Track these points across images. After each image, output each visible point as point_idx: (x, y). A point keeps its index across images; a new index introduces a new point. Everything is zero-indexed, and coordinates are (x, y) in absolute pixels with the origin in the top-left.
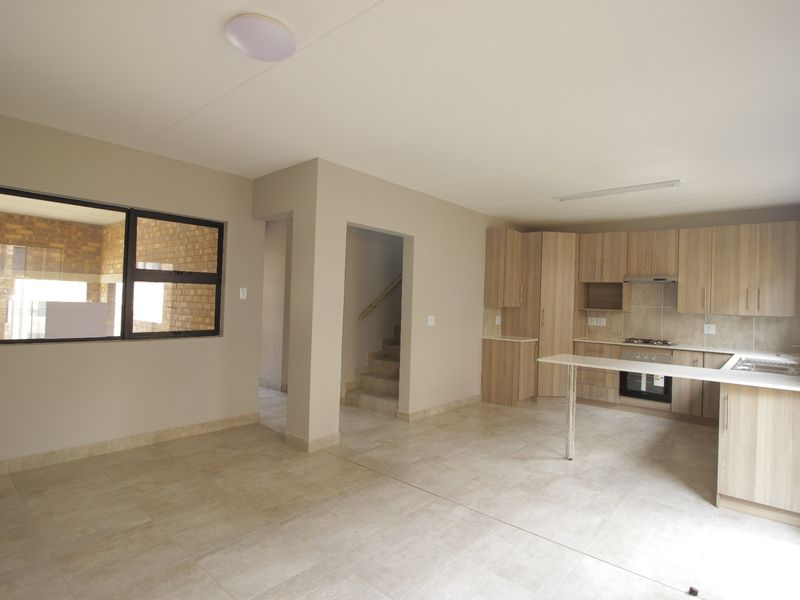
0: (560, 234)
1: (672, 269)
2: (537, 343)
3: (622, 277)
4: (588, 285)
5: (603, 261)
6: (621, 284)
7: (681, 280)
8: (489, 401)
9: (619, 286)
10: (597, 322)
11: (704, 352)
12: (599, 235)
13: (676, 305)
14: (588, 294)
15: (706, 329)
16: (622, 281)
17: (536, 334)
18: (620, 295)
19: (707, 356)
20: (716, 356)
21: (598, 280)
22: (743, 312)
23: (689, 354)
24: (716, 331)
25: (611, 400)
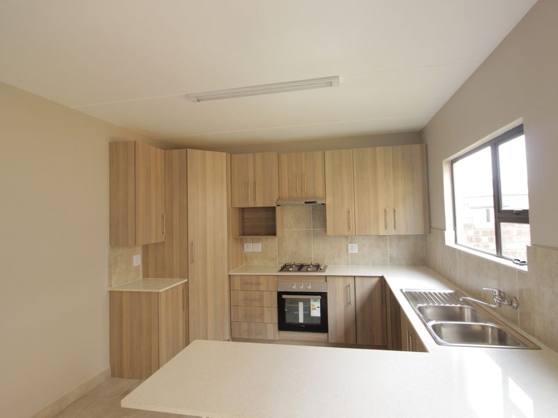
0: (208, 153)
1: (320, 192)
2: (186, 284)
3: (275, 201)
4: (243, 210)
5: (255, 184)
6: (274, 208)
7: (329, 202)
8: (121, 376)
9: (273, 209)
10: (254, 247)
11: (354, 277)
12: (251, 156)
13: (325, 227)
14: (243, 220)
15: (350, 248)
16: (275, 205)
17: (185, 273)
18: (274, 219)
19: (357, 279)
20: (365, 279)
21: (251, 205)
22: (382, 232)
23: (342, 279)
24: (359, 250)
25: (270, 337)
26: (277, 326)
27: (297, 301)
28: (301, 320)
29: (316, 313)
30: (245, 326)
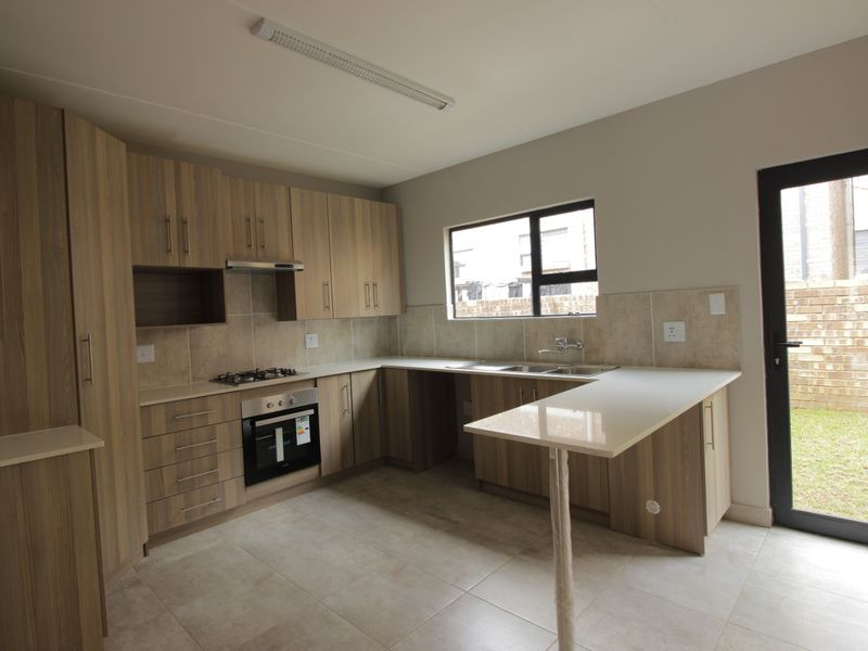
3: (223, 258)
6: (222, 271)
9: (219, 274)
15: (308, 341)
16: (222, 266)
19: (354, 378)
21: (174, 262)
23: (336, 380)
24: (319, 343)
25: (230, 503)
26: (242, 479)
27: (271, 429)
28: (280, 457)
29: (303, 438)
30: (178, 501)
